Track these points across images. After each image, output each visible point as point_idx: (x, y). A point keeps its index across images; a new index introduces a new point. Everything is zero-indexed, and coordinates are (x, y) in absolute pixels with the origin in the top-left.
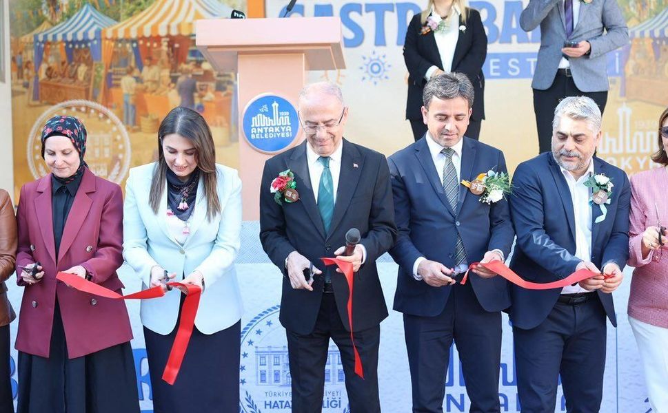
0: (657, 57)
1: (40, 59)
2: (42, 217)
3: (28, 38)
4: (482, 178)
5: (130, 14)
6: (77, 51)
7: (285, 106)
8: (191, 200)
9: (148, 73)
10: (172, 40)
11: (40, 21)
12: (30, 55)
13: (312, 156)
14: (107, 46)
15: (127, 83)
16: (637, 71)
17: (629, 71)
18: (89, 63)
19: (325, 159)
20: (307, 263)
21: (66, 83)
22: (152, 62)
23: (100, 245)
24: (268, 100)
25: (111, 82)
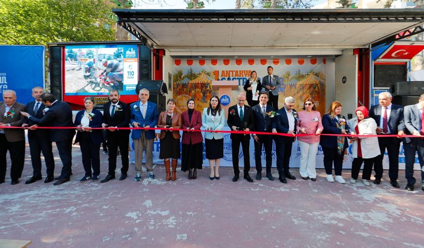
0: (291, 88)
1: (177, 87)
2: (187, 117)
3: (175, 83)
4: (270, 113)
5: (194, 79)
6: (184, 86)
7: (228, 97)
8: (216, 113)
9: (197, 90)
10: (201, 84)
11: (178, 80)
12: (176, 86)
13: (238, 106)
14: (190, 85)
15: (193, 92)
16: (287, 90)
17: (285, 91)
18: (186, 88)
19: (241, 107)
20: (236, 127)
21: (182, 91)
22: (198, 88)
23: (197, 123)
24: (225, 96)
25: (190, 91)
